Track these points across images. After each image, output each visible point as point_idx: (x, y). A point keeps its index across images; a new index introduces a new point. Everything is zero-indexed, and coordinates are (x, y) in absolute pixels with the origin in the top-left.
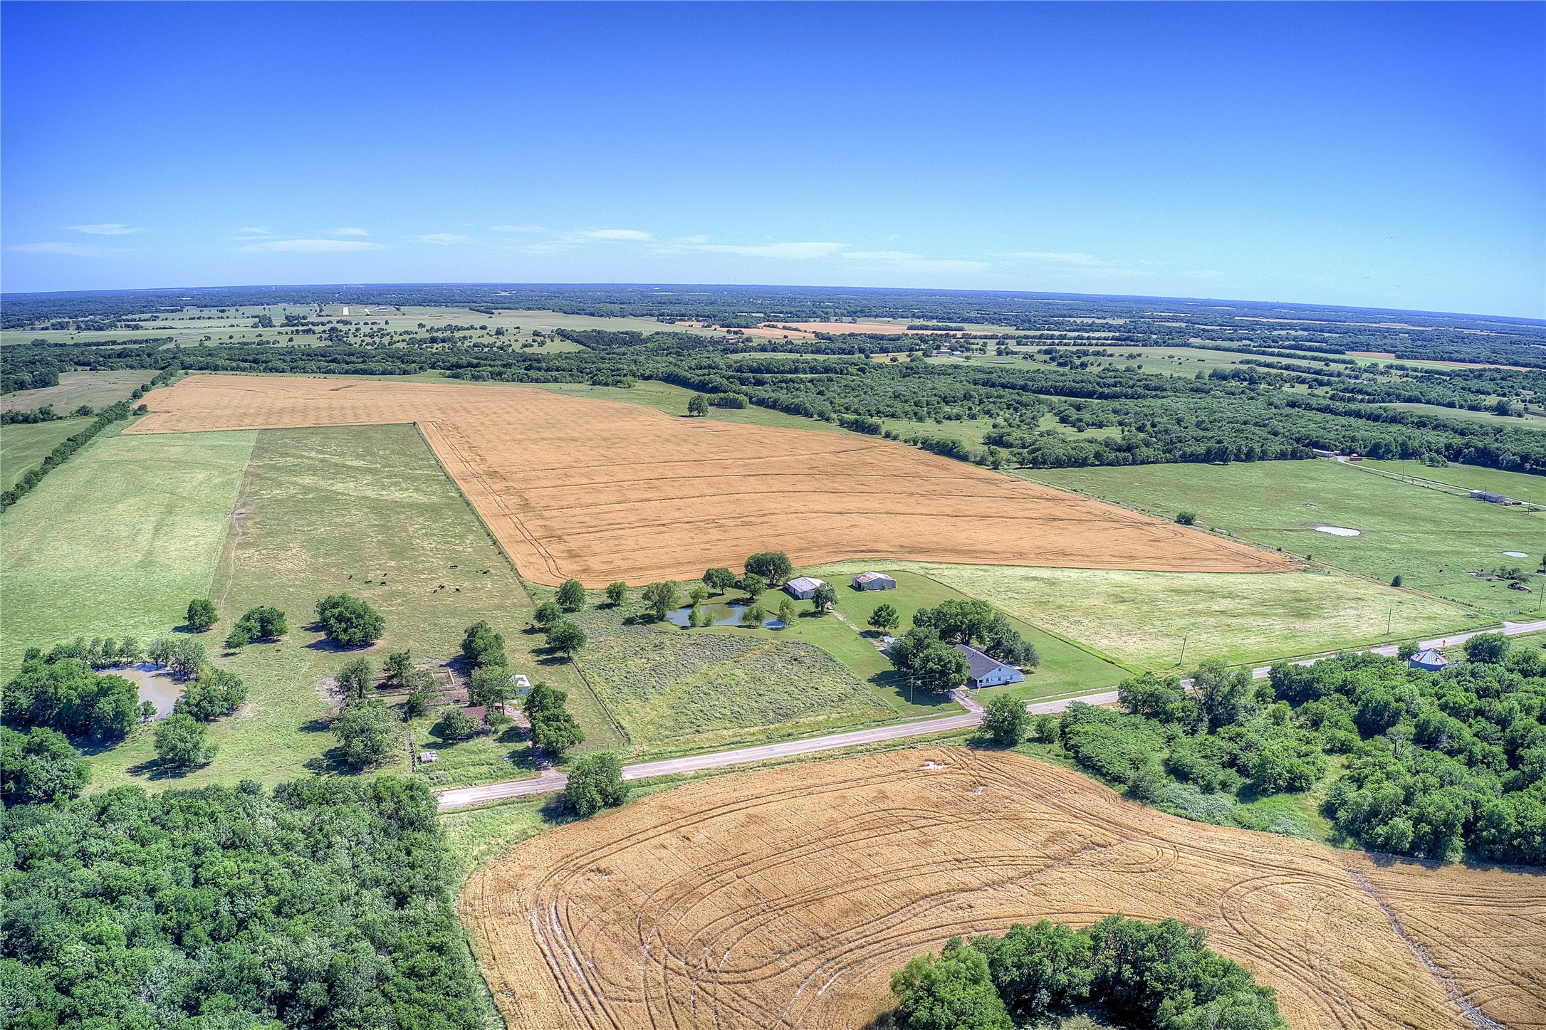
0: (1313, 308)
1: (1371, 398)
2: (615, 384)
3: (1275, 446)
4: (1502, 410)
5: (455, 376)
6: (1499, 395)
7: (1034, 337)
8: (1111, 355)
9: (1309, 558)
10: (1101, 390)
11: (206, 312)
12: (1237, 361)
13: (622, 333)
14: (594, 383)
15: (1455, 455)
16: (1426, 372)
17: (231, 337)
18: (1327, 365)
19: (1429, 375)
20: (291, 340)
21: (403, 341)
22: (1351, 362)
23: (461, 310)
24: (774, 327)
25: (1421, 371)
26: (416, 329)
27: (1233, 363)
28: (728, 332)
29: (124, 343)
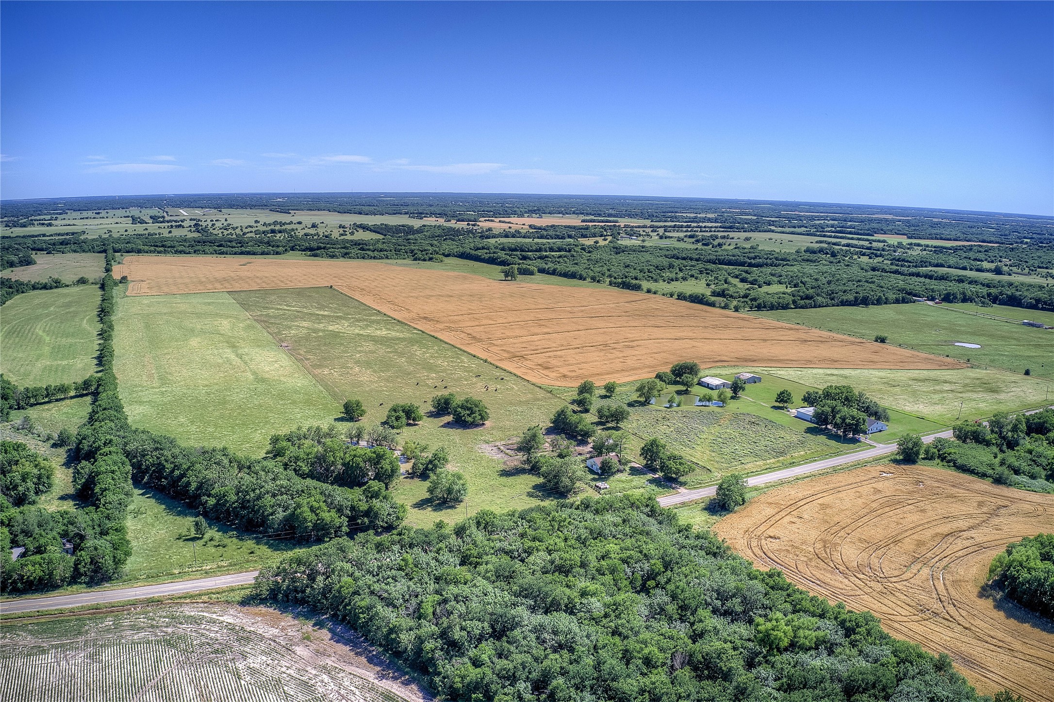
0: (824, 205)
1: (914, 264)
2: (431, 259)
3: (891, 296)
4: (998, 271)
5: (315, 256)
6: (989, 262)
7: (670, 227)
8: (733, 238)
9: (969, 360)
10: (749, 261)
11: (85, 214)
12: (814, 241)
13: (400, 226)
14: (415, 260)
15: (995, 300)
16: (935, 247)
17: (126, 231)
18: (870, 243)
19: (939, 250)
20: (170, 232)
21: (251, 232)
22: (884, 241)
23: (263, 211)
24: (492, 221)
25: (931, 247)
26: (253, 224)
27: (812, 242)
28: (468, 224)
29: (51, 235)
